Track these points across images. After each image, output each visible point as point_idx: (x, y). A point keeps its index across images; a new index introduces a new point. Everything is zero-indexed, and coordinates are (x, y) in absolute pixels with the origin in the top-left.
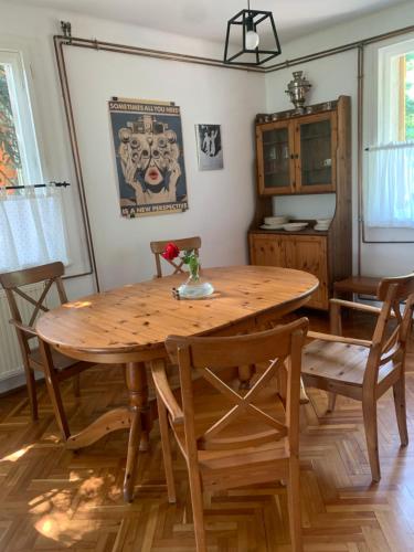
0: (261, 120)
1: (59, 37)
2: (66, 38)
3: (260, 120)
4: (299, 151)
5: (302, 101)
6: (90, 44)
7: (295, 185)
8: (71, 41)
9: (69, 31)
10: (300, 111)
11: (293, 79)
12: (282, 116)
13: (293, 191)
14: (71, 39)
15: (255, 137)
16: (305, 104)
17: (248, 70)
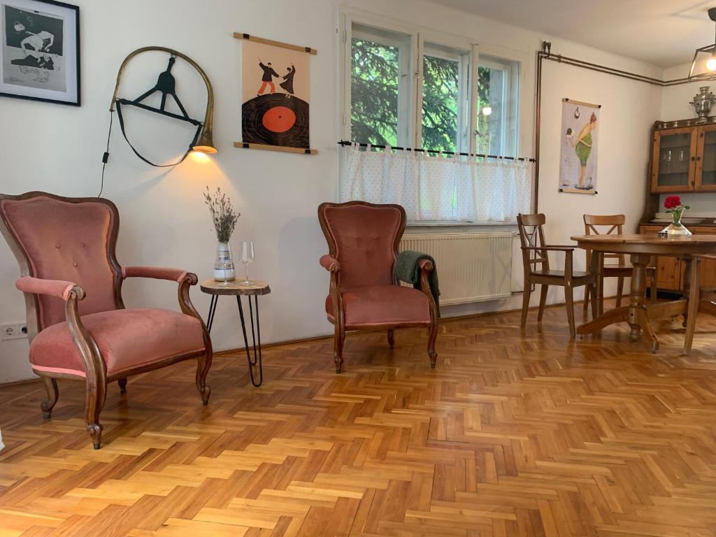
0: (660, 127)
1: (542, 52)
2: (545, 53)
3: (657, 126)
4: (701, 154)
5: (707, 111)
6: (557, 58)
7: (693, 183)
8: (548, 56)
9: (549, 49)
10: (704, 120)
11: (699, 93)
12: (682, 123)
13: (691, 188)
14: (549, 54)
15: (652, 140)
16: (710, 115)
17: (652, 83)
